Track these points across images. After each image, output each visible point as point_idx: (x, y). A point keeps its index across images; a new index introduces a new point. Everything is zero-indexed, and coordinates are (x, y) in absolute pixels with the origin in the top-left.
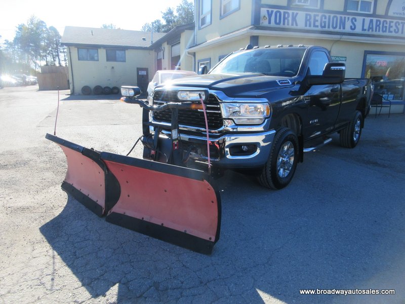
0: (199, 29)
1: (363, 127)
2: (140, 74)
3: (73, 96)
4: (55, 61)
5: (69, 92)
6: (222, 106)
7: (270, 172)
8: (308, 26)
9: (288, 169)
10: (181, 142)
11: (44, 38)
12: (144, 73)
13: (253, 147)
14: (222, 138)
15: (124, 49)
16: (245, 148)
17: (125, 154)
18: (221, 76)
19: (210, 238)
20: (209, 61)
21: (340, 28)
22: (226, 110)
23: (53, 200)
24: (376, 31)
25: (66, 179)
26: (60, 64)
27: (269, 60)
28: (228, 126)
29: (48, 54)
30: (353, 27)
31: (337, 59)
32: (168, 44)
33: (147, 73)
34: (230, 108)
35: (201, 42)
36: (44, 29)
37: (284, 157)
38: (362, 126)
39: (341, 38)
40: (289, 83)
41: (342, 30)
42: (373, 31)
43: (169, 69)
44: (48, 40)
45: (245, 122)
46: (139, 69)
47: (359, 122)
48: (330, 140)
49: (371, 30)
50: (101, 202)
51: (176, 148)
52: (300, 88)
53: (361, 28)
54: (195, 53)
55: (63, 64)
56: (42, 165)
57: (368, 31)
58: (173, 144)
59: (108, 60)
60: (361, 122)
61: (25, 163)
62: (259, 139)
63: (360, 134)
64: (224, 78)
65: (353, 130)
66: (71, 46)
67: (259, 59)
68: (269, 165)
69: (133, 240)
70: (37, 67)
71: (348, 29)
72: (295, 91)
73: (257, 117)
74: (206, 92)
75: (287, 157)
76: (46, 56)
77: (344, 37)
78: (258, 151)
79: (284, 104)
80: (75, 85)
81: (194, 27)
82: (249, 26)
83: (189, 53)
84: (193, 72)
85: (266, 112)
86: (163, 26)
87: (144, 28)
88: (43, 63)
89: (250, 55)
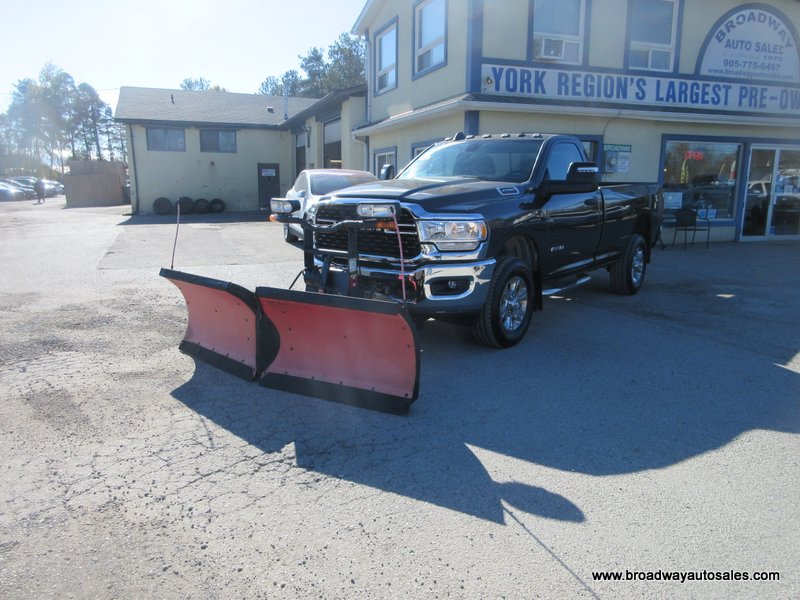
0: (376, 95)
1: (648, 262)
2: (263, 174)
3: (137, 217)
4: (89, 149)
5: (128, 208)
6: (420, 226)
7: (490, 321)
8: (563, 93)
9: (518, 319)
10: (361, 279)
11: (68, 105)
12: (271, 173)
13: (464, 282)
14: (419, 270)
15: (233, 128)
16: (452, 285)
17: (285, 287)
18: (416, 182)
19: (406, 395)
20: (393, 153)
21: (618, 97)
22: (425, 231)
24: (680, 101)
25: (186, 338)
26: (99, 155)
27: (493, 155)
28: (427, 254)
29: (77, 136)
30: (641, 95)
31: (616, 148)
32: (317, 120)
33: (277, 172)
34: (430, 228)
35: (378, 119)
36: (69, 89)
37: (512, 300)
38: (646, 259)
39: (619, 114)
40: (515, 191)
41: (621, 100)
42: (674, 100)
43: (319, 167)
44: (76, 110)
45: (452, 247)
46: (261, 167)
47: (640, 253)
48: (588, 278)
49: (671, 100)
50: (250, 360)
51: (354, 284)
52: (535, 199)
53: (654, 97)
54: (367, 138)
55: (106, 155)
56: (136, 323)
57: (667, 100)
58: (350, 279)
59: (203, 149)
60: (644, 253)
61: (108, 321)
63: (643, 273)
64: (421, 186)
65: (630, 265)
66: (135, 123)
67: (473, 155)
68: (488, 311)
70: (55, 161)
71: (631, 98)
72: (528, 204)
73: (469, 240)
74: (397, 205)
75: (516, 300)
76: (72, 142)
77: (625, 112)
78: (472, 289)
79: (516, 221)
80: (141, 196)
81: (366, 91)
82: (462, 94)
83: (357, 138)
84: (365, 172)
85: (481, 233)
86: (304, 83)
87: (265, 85)
88: (67, 154)
89: (461, 149)
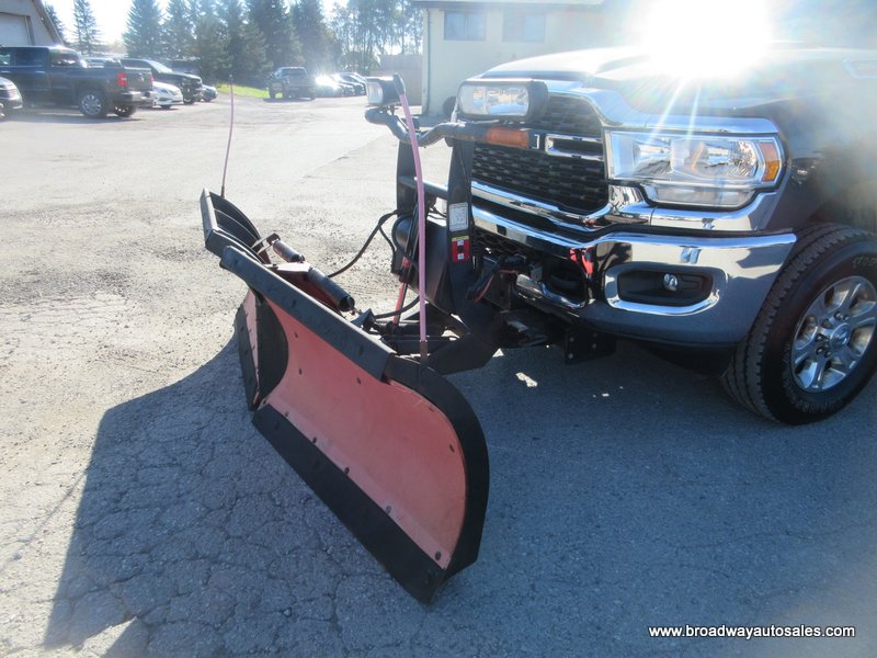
5: (420, 109)
7: (758, 369)
9: (842, 367)
13: (698, 282)
15: (541, 10)
16: (672, 283)
19: (438, 556)
22: (626, 155)
23: (194, 345)
28: (623, 201)
37: (830, 327)
51: (461, 256)
59: (505, 38)
62: (724, 260)
66: (432, 7)
69: (269, 494)
73: (735, 183)
78: (713, 299)
80: (432, 93)
